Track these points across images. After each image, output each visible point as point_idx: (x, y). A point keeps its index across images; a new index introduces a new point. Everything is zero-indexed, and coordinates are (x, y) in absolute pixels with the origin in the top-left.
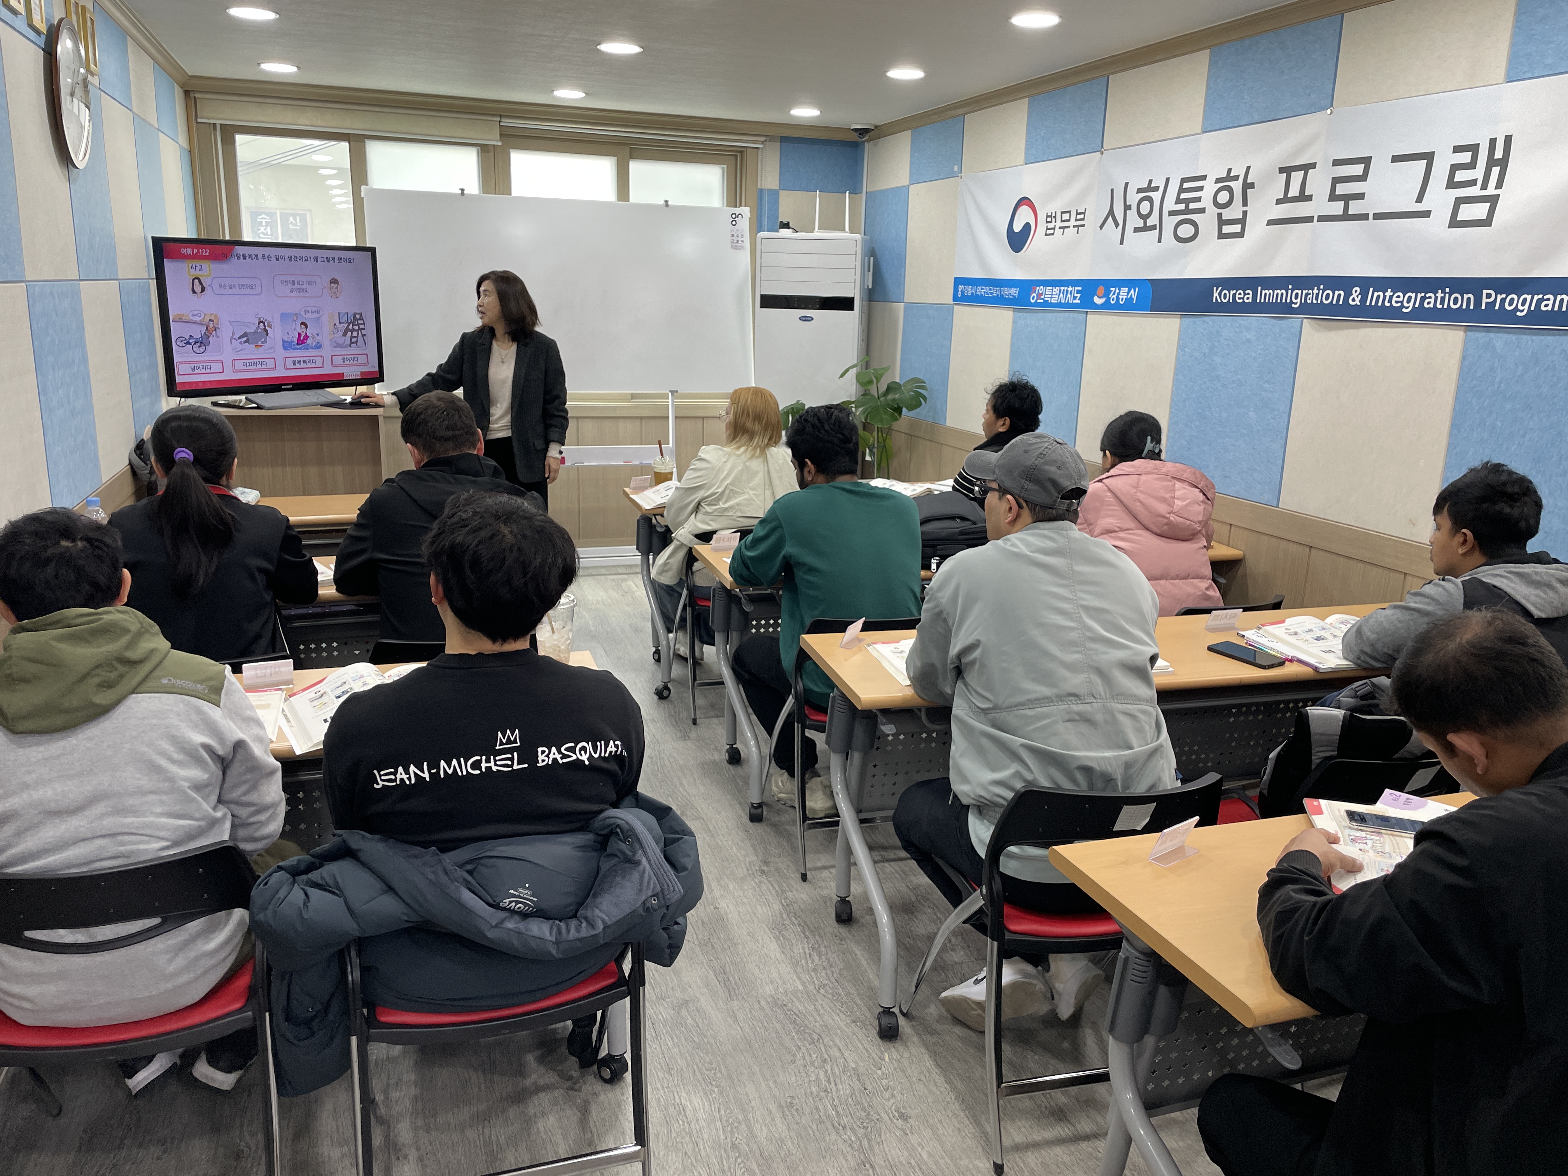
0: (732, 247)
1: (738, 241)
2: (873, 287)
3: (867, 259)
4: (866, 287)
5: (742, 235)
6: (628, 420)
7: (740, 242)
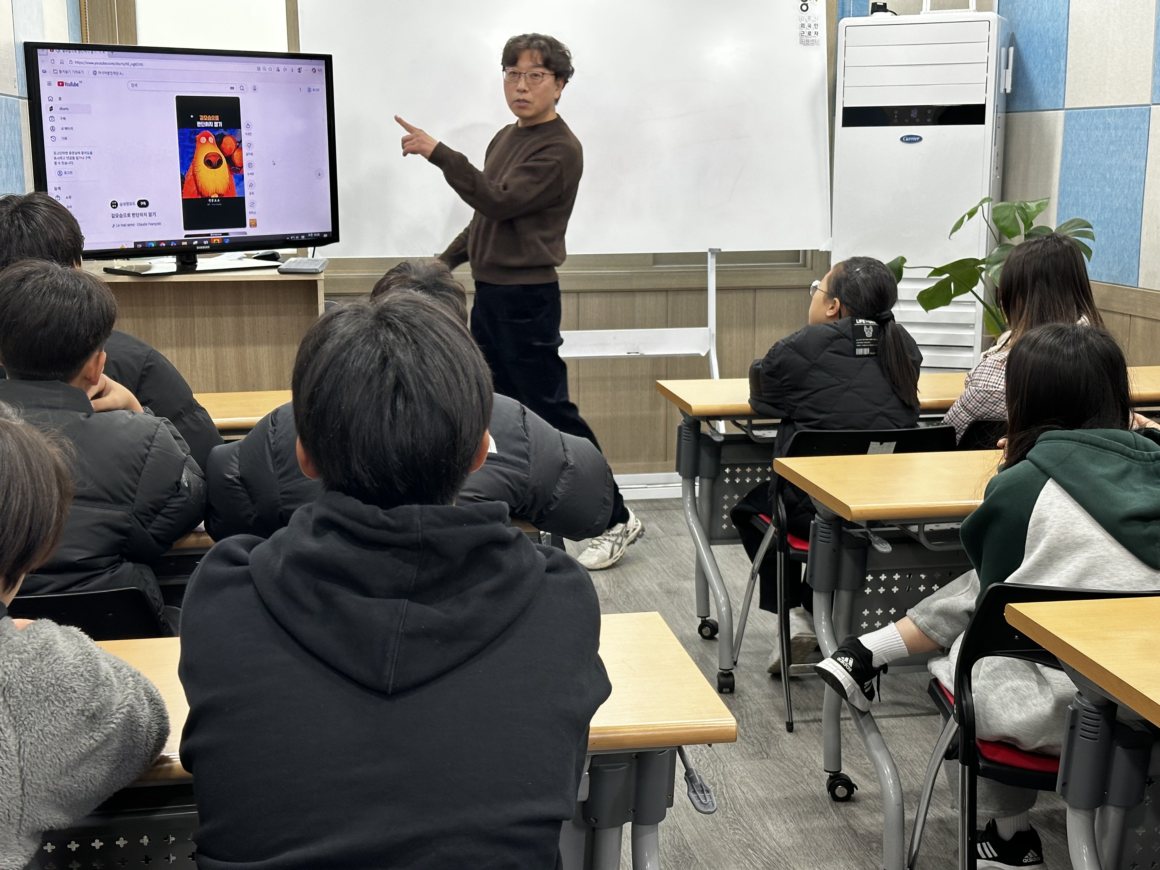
0: (801, 42)
1: (809, 33)
2: (1012, 91)
3: (1003, 50)
4: (1002, 91)
5: (815, 25)
6: (648, 294)
7: (813, 34)
